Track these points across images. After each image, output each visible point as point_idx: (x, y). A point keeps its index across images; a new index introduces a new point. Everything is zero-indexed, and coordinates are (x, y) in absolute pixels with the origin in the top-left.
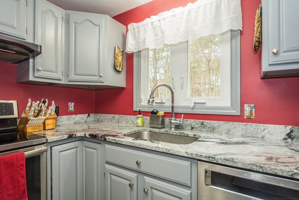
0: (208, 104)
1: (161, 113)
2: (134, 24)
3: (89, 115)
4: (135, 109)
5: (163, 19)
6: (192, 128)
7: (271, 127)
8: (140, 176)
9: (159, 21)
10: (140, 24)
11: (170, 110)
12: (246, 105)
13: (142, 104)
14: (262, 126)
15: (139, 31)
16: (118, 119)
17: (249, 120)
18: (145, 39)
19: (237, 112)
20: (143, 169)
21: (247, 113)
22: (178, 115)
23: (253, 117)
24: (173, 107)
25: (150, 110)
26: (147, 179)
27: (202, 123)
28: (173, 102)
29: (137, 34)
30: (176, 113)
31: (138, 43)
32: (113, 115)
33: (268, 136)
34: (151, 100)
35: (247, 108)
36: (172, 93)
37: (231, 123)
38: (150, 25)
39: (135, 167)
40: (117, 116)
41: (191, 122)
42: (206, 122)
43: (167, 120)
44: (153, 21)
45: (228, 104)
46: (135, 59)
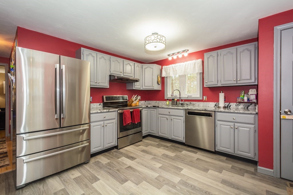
0: (193, 96)
1: (176, 100)
2: (165, 66)
3: (145, 101)
4: (166, 98)
5: (176, 66)
6: (187, 105)
7: (211, 103)
8: (170, 116)
9: (175, 66)
10: (168, 66)
11: (179, 99)
12: (204, 96)
13: (168, 96)
14: (208, 103)
15: (167, 69)
16: (158, 103)
17: (205, 101)
18: (169, 73)
19: (201, 99)
20: (171, 114)
21: (204, 99)
22: (182, 100)
23: (206, 100)
24: (180, 97)
25: (172, 99)
26: (172, 117)
27: (190, 103)
28: (180, 95)
29: (166, 70)
30: (181, 100)
31: (167, 74)
32: (156, 101)
33: (210, 106)
34: (172, 95)
35: (204, 97)
36: (180, 93)
37: (199, 102)
38: (171, 68)
39: (168, 114)
40: (158, 102)
41: (186, 102)
42: (192, 102)
43: (178, 102)
44: (172, 66)
45: (199, 96)
46: (165, 79)
